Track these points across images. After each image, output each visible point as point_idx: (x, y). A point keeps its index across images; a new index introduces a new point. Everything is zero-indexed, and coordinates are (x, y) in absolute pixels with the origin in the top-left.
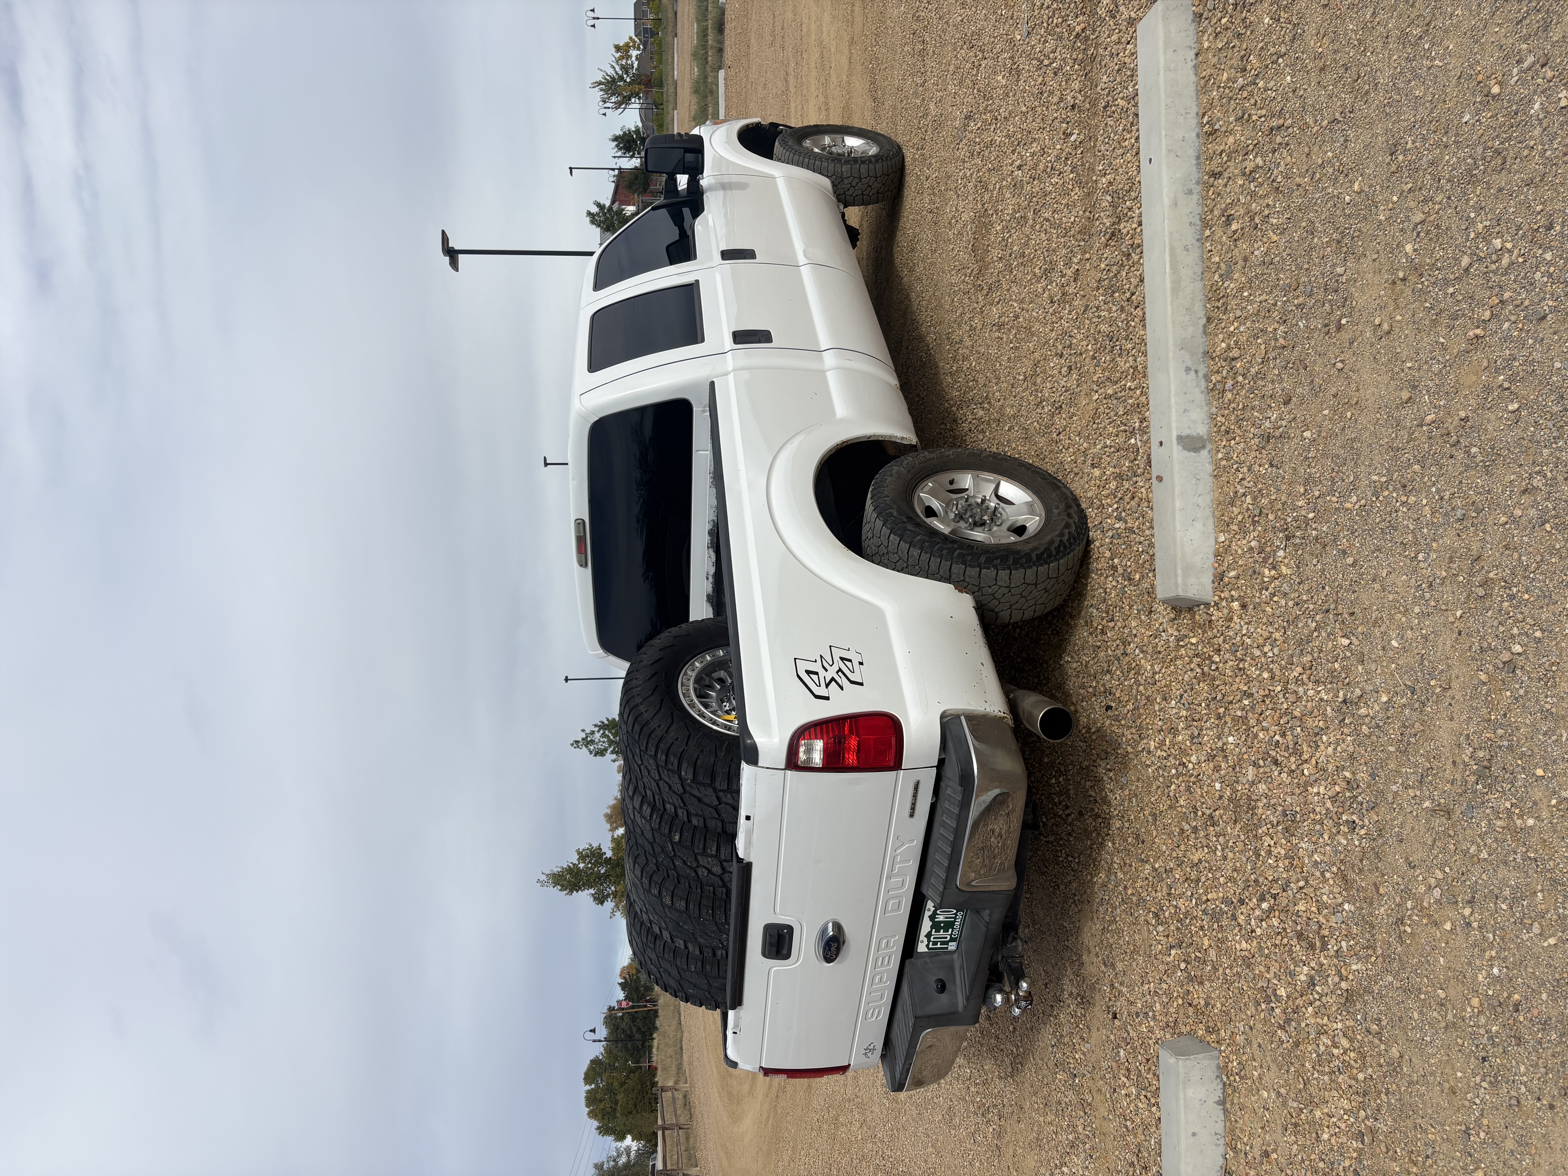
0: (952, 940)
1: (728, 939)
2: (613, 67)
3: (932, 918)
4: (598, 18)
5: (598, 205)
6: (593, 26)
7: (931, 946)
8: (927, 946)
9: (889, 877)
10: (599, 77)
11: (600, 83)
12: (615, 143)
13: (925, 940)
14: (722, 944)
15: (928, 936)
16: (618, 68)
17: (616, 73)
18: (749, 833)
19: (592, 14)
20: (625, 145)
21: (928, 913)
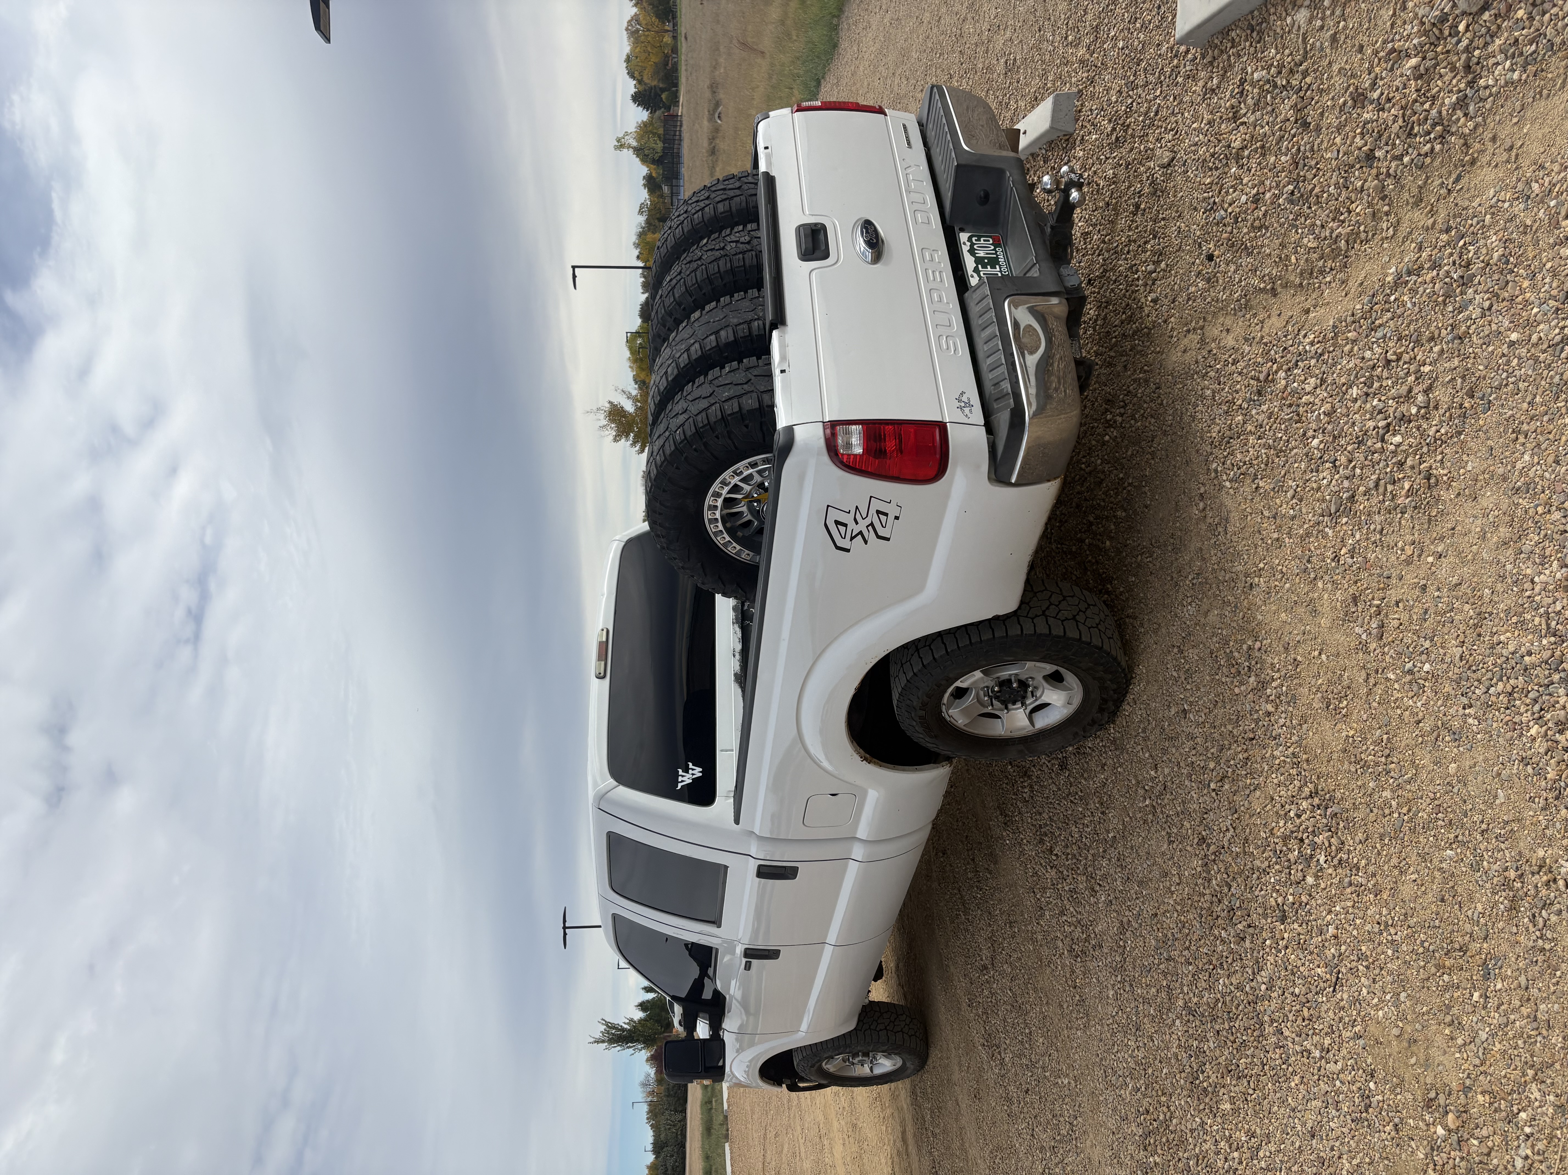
3: (972, 251)
9: (908, 192)
13: (974, 275)
15: (976, 271)
21: (965, 249)
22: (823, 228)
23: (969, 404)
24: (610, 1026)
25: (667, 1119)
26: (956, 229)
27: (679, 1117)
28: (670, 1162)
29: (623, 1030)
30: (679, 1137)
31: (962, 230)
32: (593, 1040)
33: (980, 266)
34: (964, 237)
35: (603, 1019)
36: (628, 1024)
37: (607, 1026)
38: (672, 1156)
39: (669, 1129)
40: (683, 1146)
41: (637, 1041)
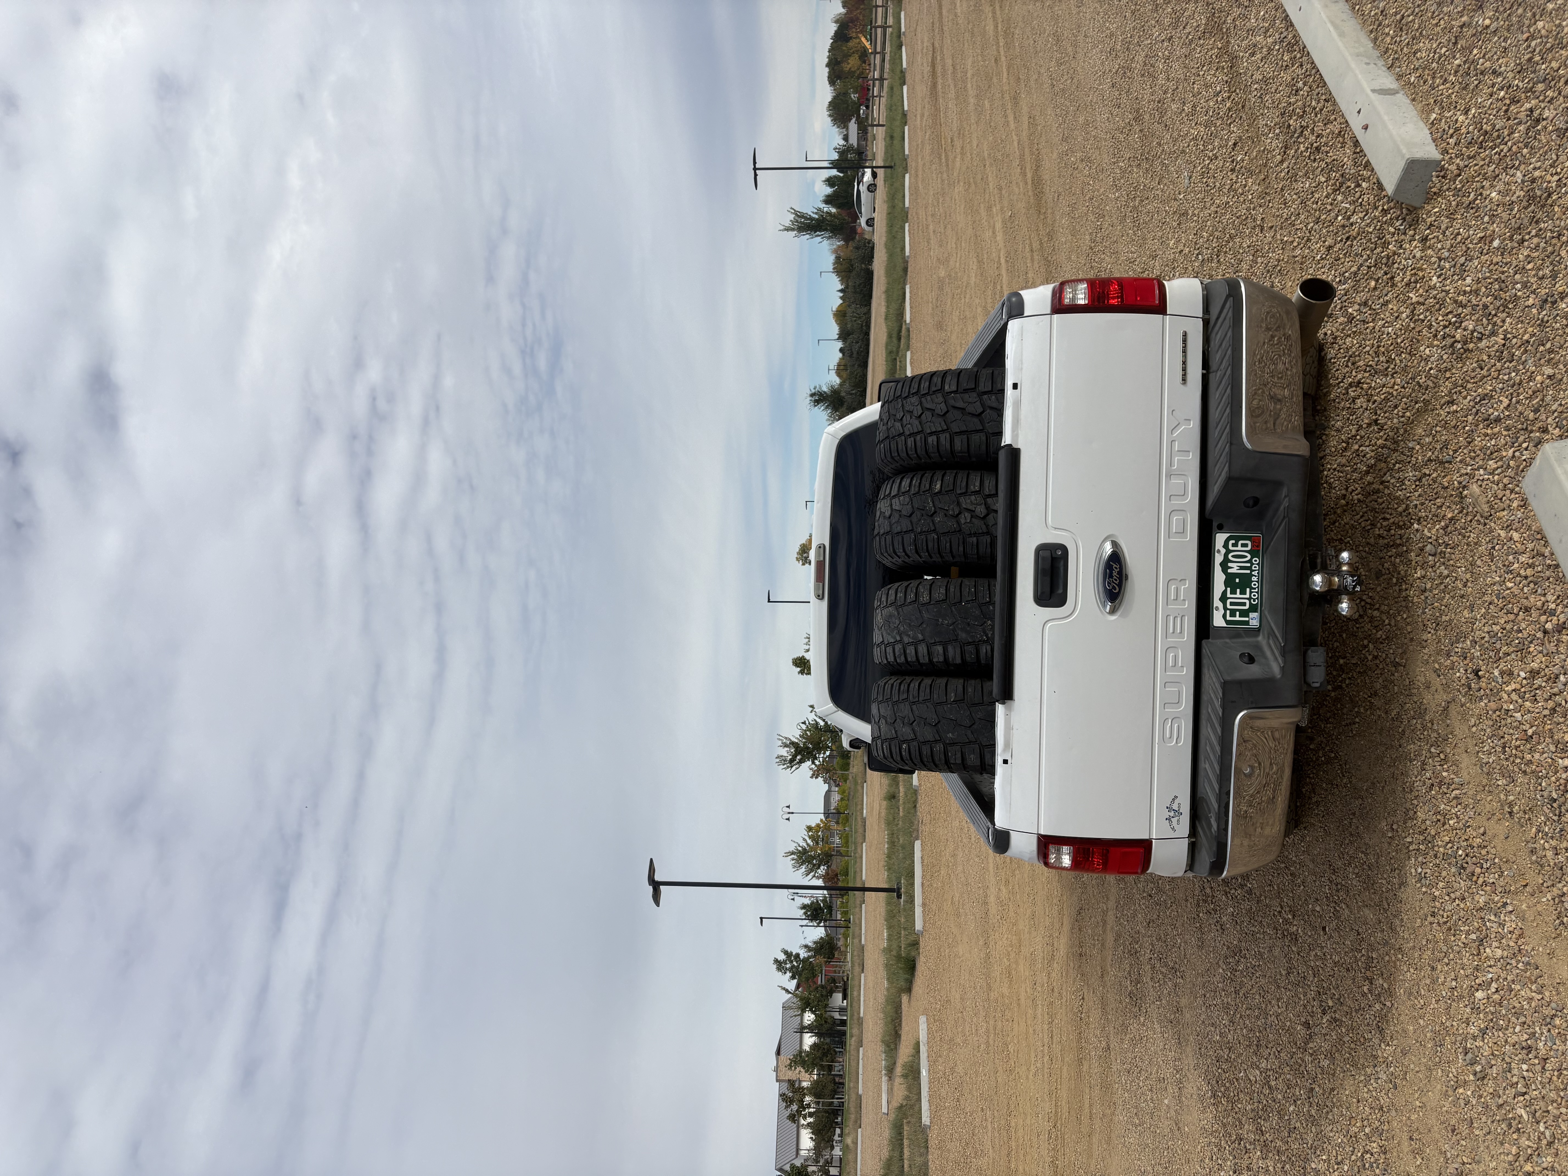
0: (1253, 608)
1: (993, 627)
2: (804, 840)
3: (1224, 565)
4: (793, 813)
5: (786, 952)
6: (788, 819)
7: (1228, 618)
8: (1224, 616)
9: (1169, 476)
10: (792, 848)
11: (793, 853)
12: (803, 911)
13: (1220, 605)
14: (987, 636)
15: (1223, 598)
16: (809, 841)
17: (808, 845)
18: (1017, 405)
19: (788, 810)
20: (812, 913)
21: (1218, 559)
22: (1064, 549)
23: (1178, 813)
24: (799, 215)
25: (853, 312)
26: (1215, 525)
27: (865, 310)
28: (856, 347)
29: (811, 219)
30: (864, 328)
31: (1221, 528)
32: (782, 228)
33: (1229, 589)
34: (1220, 539)
35: (791, 208)
36: (816, 213)
37: (796, 214)
38: (857, 342)
39: (855, 321)
40: (867, 334)
41: (826, 230)
